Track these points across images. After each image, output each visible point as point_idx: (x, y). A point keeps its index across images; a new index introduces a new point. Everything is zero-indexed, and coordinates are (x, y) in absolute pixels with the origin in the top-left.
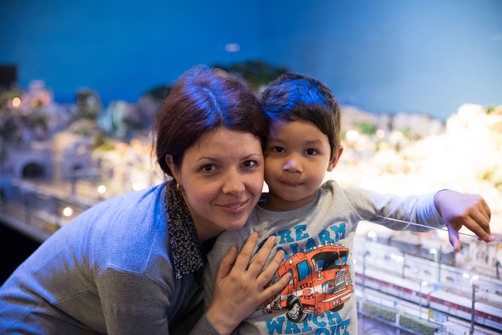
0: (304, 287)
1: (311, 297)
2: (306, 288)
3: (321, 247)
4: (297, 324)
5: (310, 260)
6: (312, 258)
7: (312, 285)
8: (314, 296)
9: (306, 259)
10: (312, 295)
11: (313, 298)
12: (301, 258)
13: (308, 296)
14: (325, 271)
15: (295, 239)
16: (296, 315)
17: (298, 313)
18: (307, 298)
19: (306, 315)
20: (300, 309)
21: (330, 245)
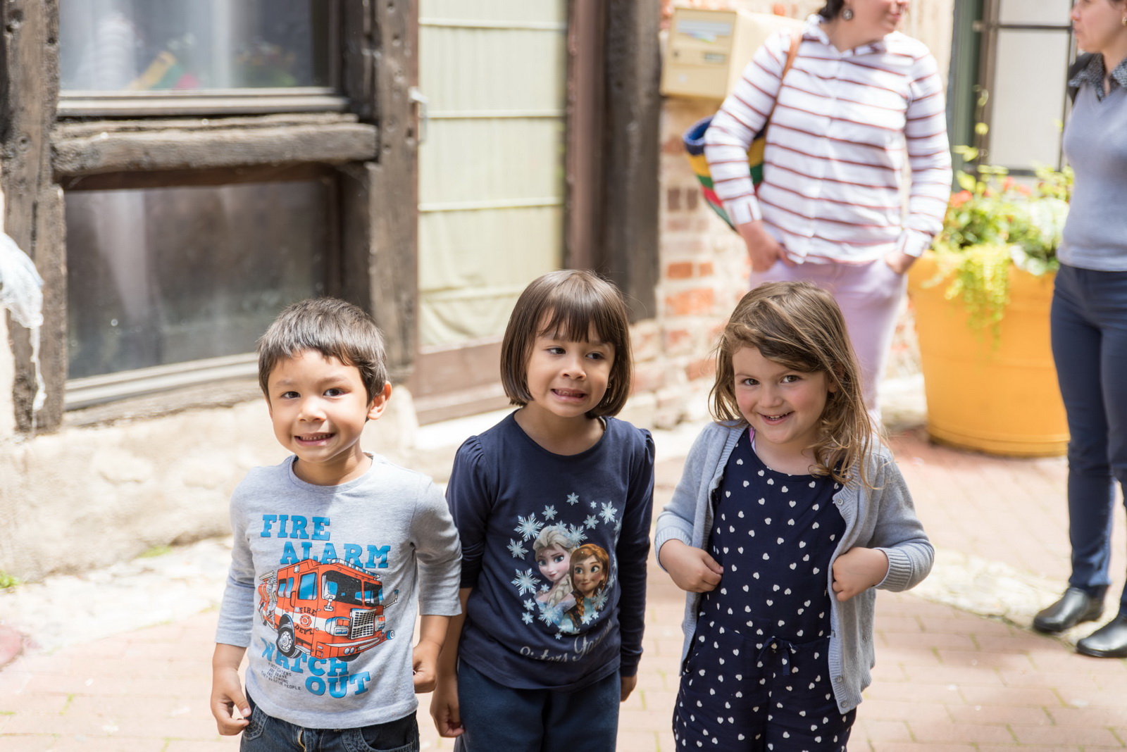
0: (305, 612)
1: (309, 632)
2: (305, 614)
3: (341, 564)
4: (289, 659)
5: (320, 574)
6: (324, 574)
7: (315, 613)
8: (312, 632)
9: (316, 571)
10: (310, 629)
11: (311, 634)
12: (311, 567)
13: (305, 630)
14: (338, 602)
15: (310, 537)
16: (287, 648)
17: (290, 646)
18: (303, 631)
19: (298, 652)
20: (293, 643)
21: (354, 569)
